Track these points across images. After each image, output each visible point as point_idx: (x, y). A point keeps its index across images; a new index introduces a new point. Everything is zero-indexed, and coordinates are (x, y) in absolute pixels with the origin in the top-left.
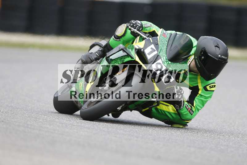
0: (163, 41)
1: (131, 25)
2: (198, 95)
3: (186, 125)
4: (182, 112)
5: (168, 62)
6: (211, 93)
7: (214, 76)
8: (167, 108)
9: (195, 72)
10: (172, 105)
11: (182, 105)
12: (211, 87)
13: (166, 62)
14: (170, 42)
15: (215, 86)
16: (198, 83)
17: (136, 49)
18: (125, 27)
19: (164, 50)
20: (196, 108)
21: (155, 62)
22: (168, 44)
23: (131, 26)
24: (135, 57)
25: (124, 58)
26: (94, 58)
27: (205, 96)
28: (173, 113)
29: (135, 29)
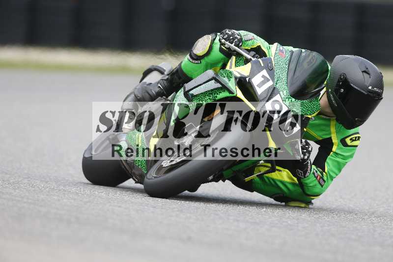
0: (280, 64)
1: (226, 37)
2: (332, 153)
3: (310, 203)
4: (308, 181)
5: (290, 100)
6: (354, 149)
7: (361, 121)
8: (279, 174)
9: (326, 116)
10: (287, 170)
11: (309, 169)
12: (353, 141)
13: (287, 100)
14: (293, 66)
15: (359, 138)
16: (330, 134)
17: (236, 78)
18: (210, 41)
19: (284, 79)
20: (328, 175)
21: (269, 99)
22: (288, 69)
23: (225, 39)
24: (235, 92)
25: (216, 92)
26: (155, 92)
27: (343, 155)
28: (289, 183)
29: (232, 44)
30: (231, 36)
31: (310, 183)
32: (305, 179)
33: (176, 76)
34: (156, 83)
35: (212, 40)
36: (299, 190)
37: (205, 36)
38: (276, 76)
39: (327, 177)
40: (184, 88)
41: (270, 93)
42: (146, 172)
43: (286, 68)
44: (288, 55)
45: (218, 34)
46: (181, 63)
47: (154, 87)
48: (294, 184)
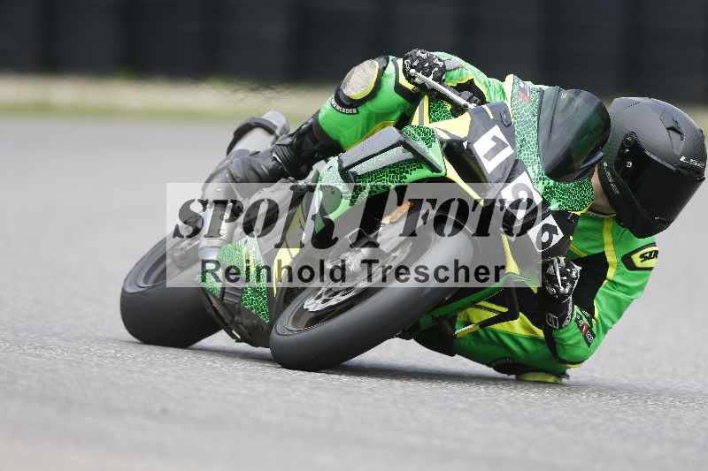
0: (523, 114)
2: (606, 281)
3: (563, 374)
4: (565, 335)
5: (546, 182)
6: (646, 275)
7: (664, 223)
9: (598, 212)
11: (569, 314)
12: (646, 258)
13: (540, 183)
15: (656, 252)
16: (603, 246)
17: (442, 142)
18: (377, 71)
19: (532, 143)
20: (599, 323)
21: (509, 181)
22: (538, 124)
23: (414, 68)
24: (443, 168)
25: (404, 168)
26: (266, 168)
27: (627, 287)
28: (526, 338)
29: (428, 76)
30: (425, 61)
31: (570, 338)
32: (561, 331)
33: (307, 139)
34: (267, 151)
35: (379, 70)
36: (545, 350)
37: (365, 63)
38: (518, 139)
39: (597, 326)
40: (340, 162)
41: (509, 169)
42: (267, 322)
43: (534, 122)
44: (535, 97)
45: (391, 58)
46: (319, 112)
47: (264, 158)
48: (534, 339)
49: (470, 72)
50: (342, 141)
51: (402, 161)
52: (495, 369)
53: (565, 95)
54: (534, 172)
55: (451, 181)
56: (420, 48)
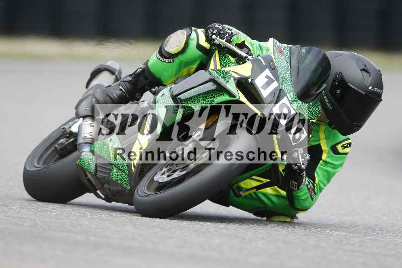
1: (215, 31)
2: (321, 161)
3: (295, 216)
4: (300, 194)
5: (297, 103)
7: (359, 126)
11: (303, 182)
12: (345, 147)
13: (294, 103)
15: (351, 144)
16: (319, 140)
18: (185, 37)
19: (288, 79)
20: (318, 186)
21: (277, 102)
23: (215, 34)
24: (237, 95)
26: (116, 95)
27: (334, 165)
28: (273, 195)
29: (223, 39)
30: (221, 30)
32: (298, 191)
33: (141, 78)
35: (187, 36)
37: (178, 32)
38: (280, 77)
39: (317, 188)
40: (171, 91)
41: (277, 95)
42: (129, 188)
43: (288, 66)
44: (287, 52)
45: (193, 28)
46: (148, 61)
47: (115, 89)
48: (279, 196)
49: (242, 37)
50: (163, 78)
51: (210, 91)
52: (254, 214)
53: (304, 50)
54: (291, 97)
55: (242, 103)
56: (217, 23)
